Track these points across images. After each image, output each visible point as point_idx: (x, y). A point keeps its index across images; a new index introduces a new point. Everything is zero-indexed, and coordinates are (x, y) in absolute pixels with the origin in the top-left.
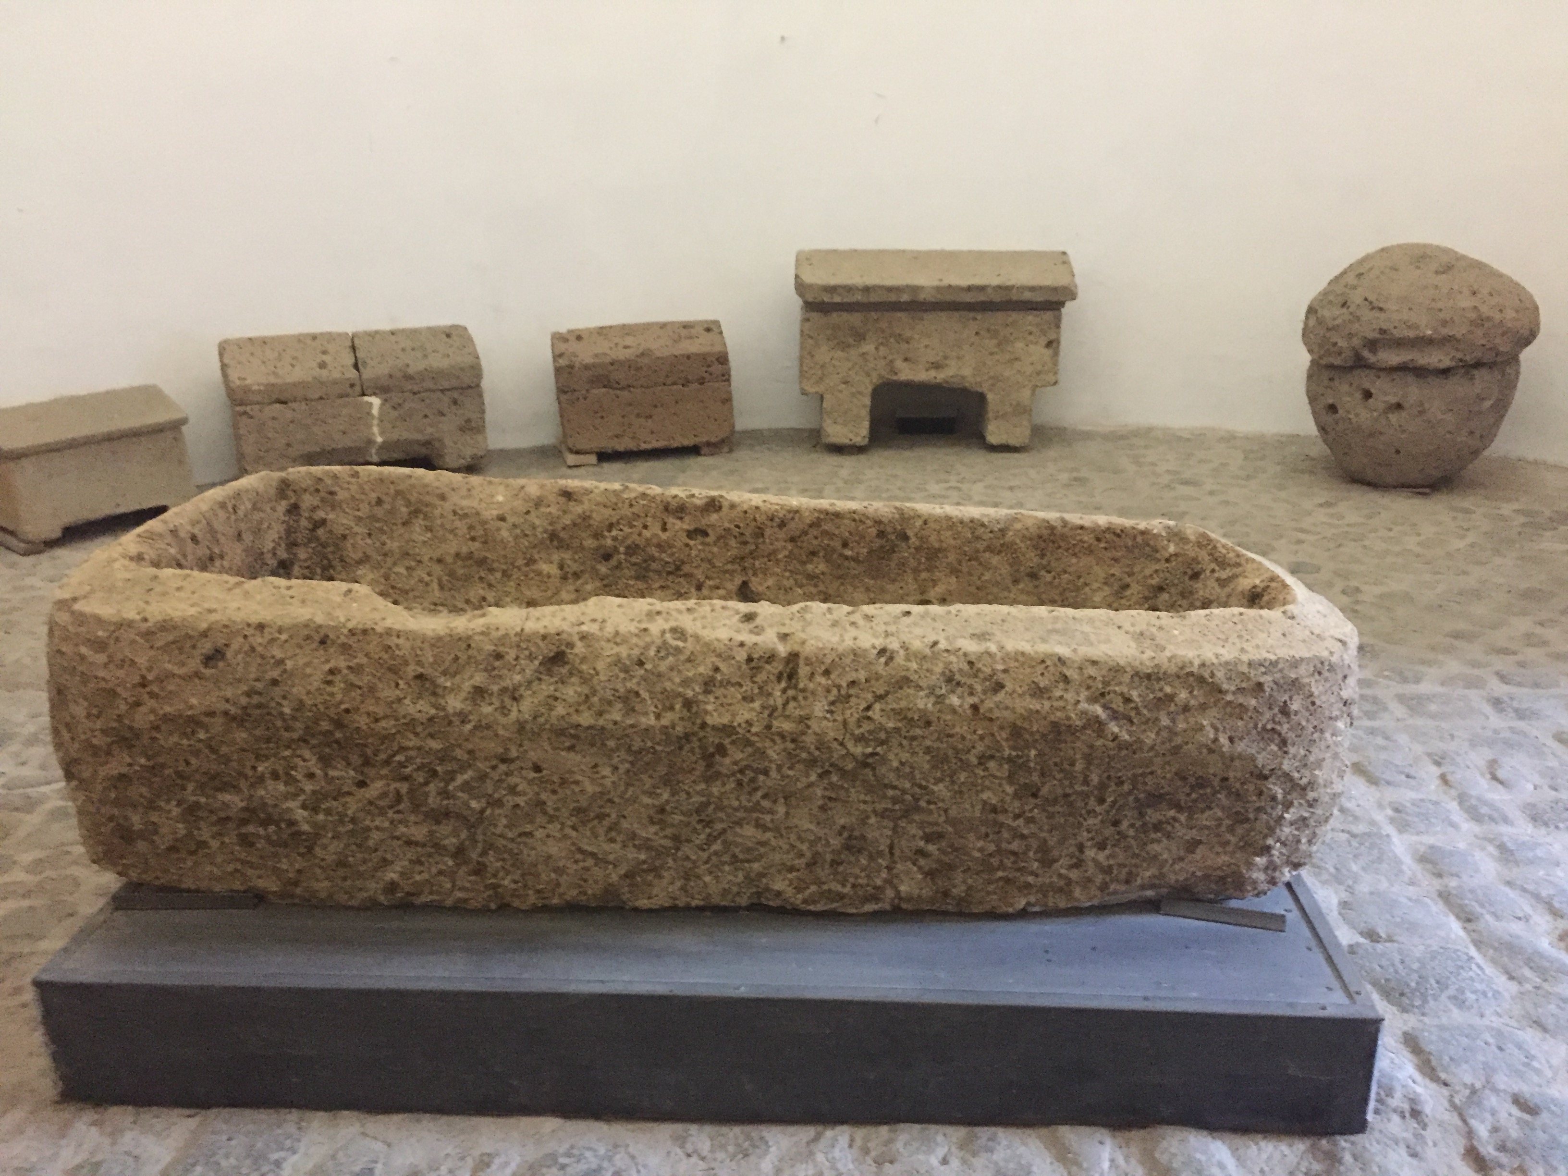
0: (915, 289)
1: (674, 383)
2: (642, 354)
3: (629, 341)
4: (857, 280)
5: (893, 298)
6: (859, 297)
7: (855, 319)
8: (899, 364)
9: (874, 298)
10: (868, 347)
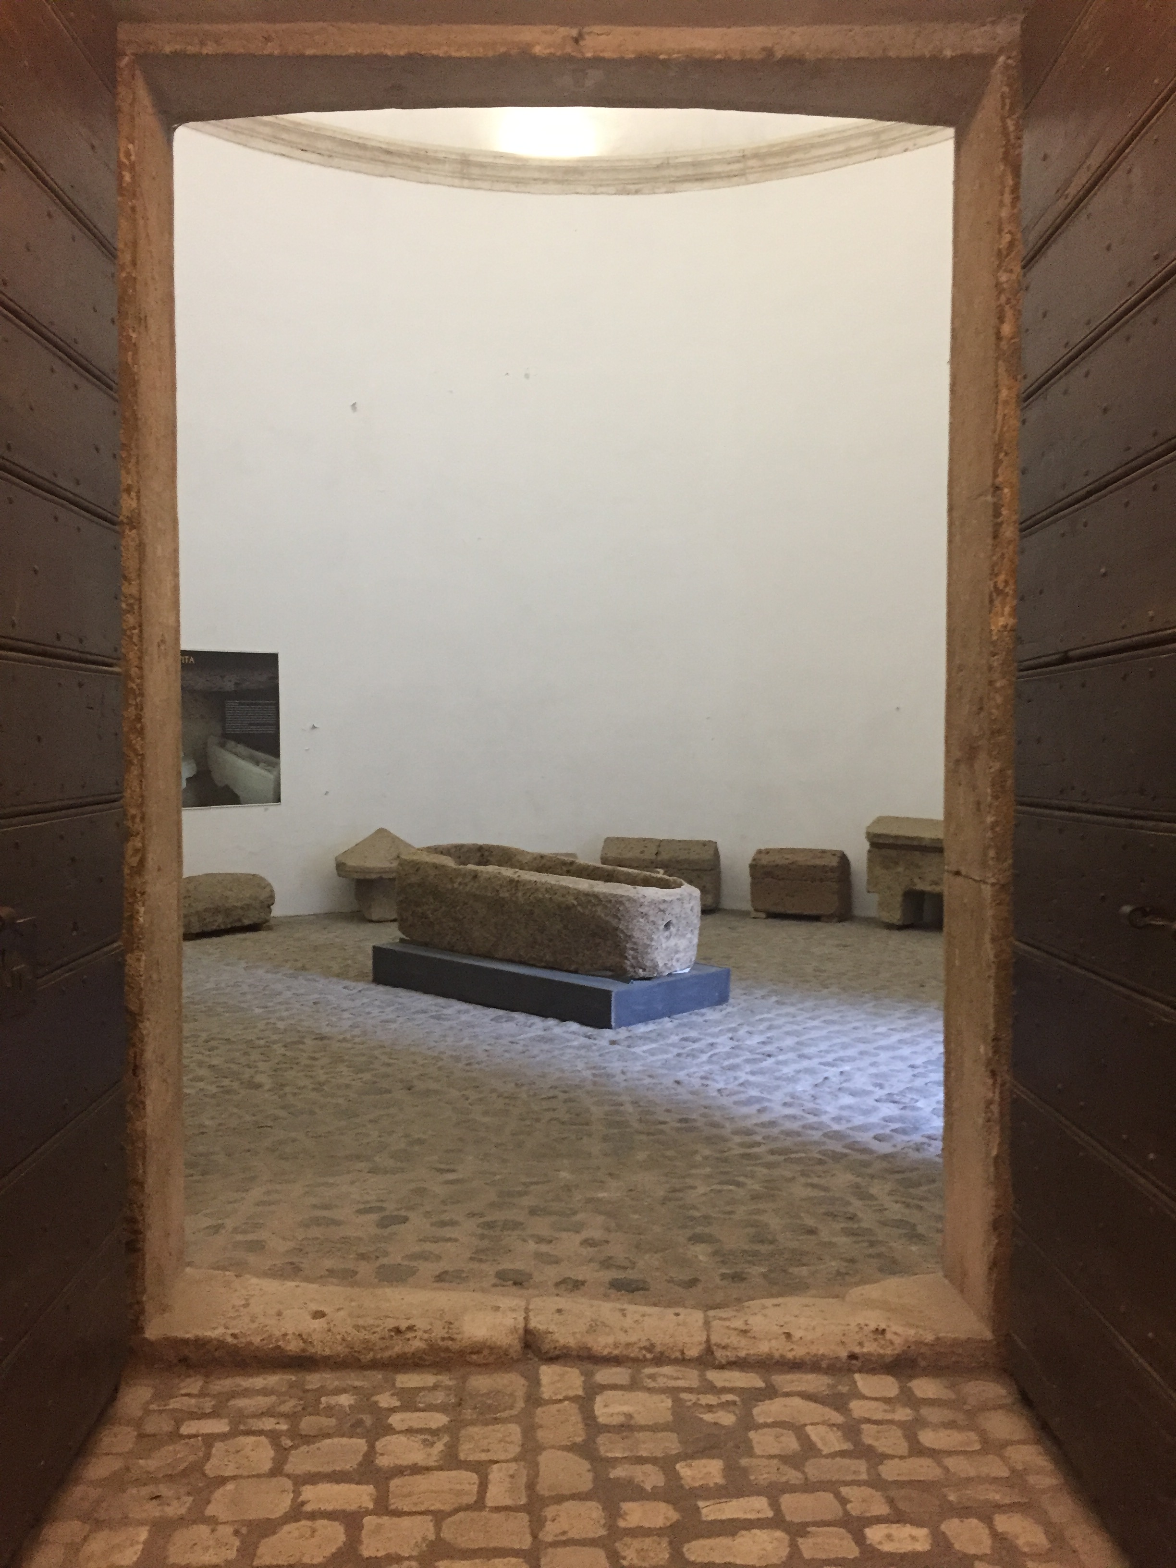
0: (920, 839)
1: (806, 880)
2: (793, 863)
3: (788, 856)
4: (894, 832)
5: (908, 842)
6: (891, 841)
7: (893, 853)
8: (916, 880)
9: (900, 842)
10: (900, 869)
